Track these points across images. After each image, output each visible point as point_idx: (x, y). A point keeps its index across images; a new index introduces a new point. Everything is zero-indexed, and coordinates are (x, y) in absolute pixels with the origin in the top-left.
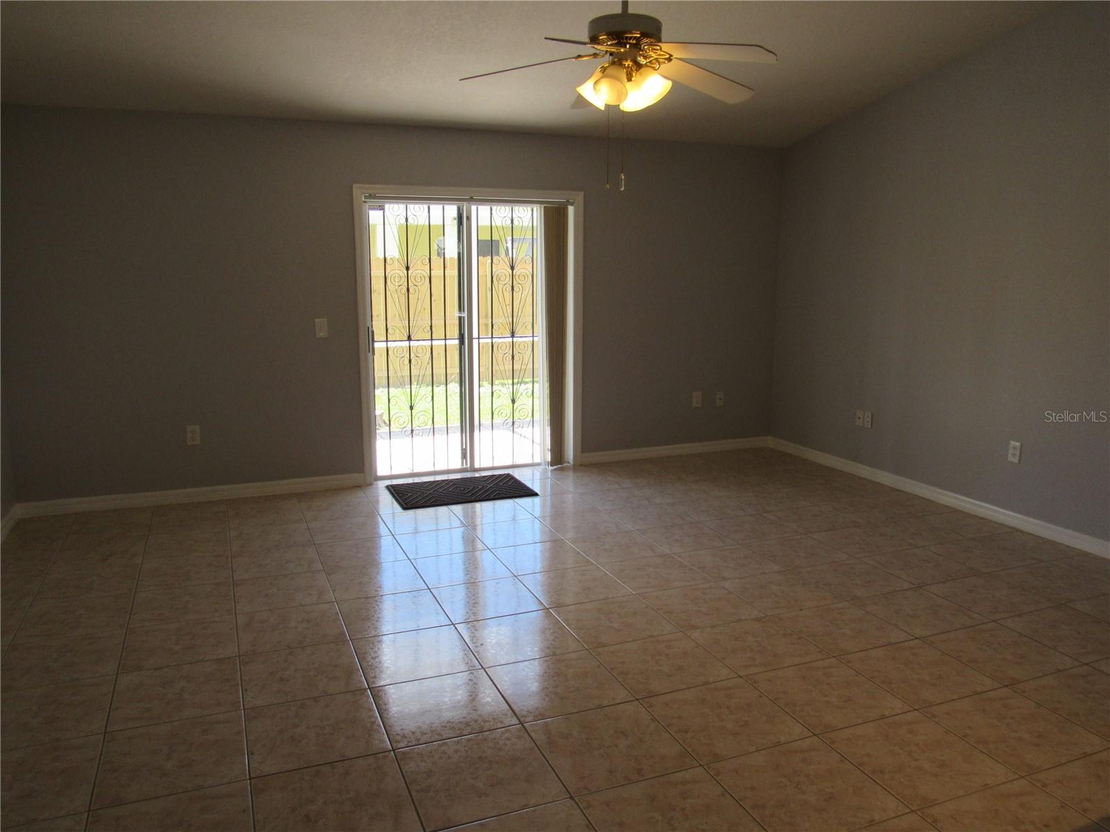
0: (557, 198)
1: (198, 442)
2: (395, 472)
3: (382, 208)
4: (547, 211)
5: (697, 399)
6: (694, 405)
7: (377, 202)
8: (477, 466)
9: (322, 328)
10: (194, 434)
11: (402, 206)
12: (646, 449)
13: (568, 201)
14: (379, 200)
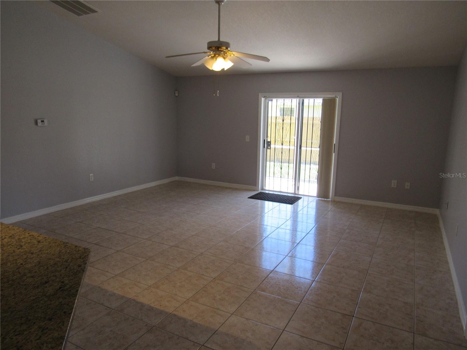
0: (329, 96)
1: (214, 168)
2: (274, 190)
3: (272, 100)
4: (323, 100)
5: (394, 183)
6: (392, 186)
7: (270, 99)
8: (300, 193)
9: (248, 138)
10: (214, 166)
11: (283, 100)
12: (369, 201)
13: (336, 96)
14: (271, 97)
